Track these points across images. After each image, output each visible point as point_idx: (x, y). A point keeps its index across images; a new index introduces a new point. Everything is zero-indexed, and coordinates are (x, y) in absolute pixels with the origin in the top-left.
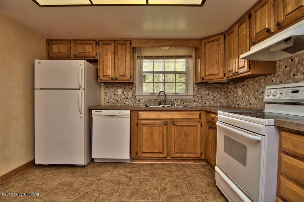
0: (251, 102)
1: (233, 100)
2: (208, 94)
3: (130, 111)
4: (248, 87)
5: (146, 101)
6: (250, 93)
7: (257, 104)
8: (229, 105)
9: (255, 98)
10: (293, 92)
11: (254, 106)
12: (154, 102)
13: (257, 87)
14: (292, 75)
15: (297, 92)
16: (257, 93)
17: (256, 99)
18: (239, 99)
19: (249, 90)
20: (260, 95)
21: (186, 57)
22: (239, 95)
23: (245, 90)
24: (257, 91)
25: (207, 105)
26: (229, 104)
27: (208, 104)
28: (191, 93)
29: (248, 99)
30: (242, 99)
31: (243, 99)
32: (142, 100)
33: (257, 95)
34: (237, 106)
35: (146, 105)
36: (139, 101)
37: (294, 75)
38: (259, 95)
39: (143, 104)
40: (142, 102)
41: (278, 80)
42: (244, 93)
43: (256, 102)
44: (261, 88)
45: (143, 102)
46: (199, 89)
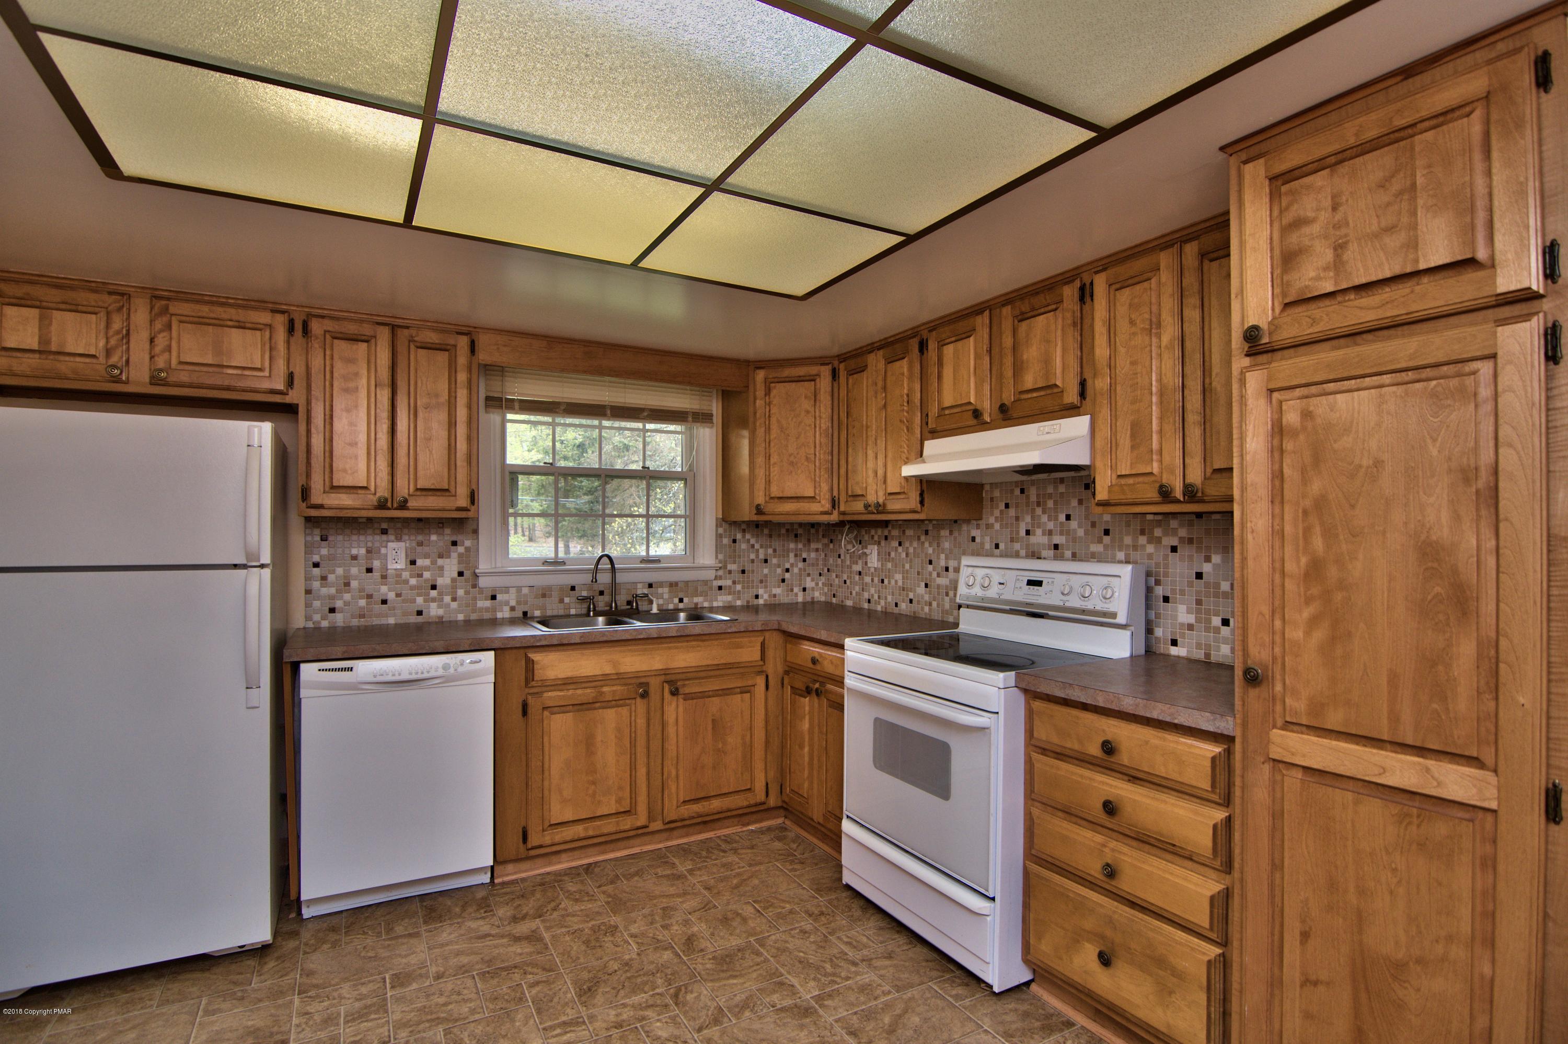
0: (911, 596)
1: (848, 582)
2: (766, 561)
3: (492, 653)
4: (900, 544)
5: (526, 595)
6: (907, 566)
7: (930, 604)
8: (834, 600)
9: (923, 584)
10: (1031, 583)
11: (922, 609)
12: (561, 601)
13: (930, 551)
14: (1023, 533)
15: (1039, 583)
16: (930, 567)
17: (926, 585)
18: (872, 580)
19: (904, 555)
20: (938, 575)
21: (690, 419)
22: (873, 570)
23: (893, 554)
24: (930, 562)
25: (761, 601)
26: (834, 596)
27: (766, 596)
28: (707, 557)
29: (900, 583)
30: (883, 581)
31: (886, 581)
32: (508, 592)
33: (930, 574)
34: (866, 606)
35: (525, 614)
36: (494, 597)
37: (1028, 532)
38: (935, 574)
39: (513, 609)
40: (507, 603)
41: (987, 539)
42: (889, 565)
43: (927, 597)
44: (943, 556)
45: (513, 603)
46: (734, 541)
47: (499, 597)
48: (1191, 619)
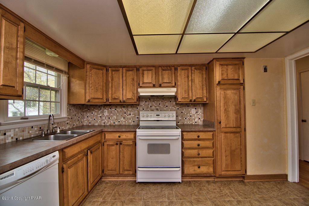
0: (119, 120)
1: (96, 119)
2: (76, 115)
3: (58, 151)
4: (115, 110)
5: (17, 132)
6: (118, 114)
7: (125, 122)
8: (90, 124)
9: (123, 118)
10: (157, 115)
11: (123, 123)
13: (125, 111)
14: (150, 107)
15: (159, 115)
16: (125, 114)
17: (124, 118)
18: (106, 118)
19: (117, 112)
20: (128, 116)
22: (106, 116)
23: (113, 112)
24: (125, 113)
25: (75, 126)
26: (90, 123)
29: (115, 118)
30: (109, 118)
31: (110, 118)
32: (10, 131)
33: (125, 115)
34: (103, 124)
35: (17, 139)
36: (5, 134)
37: (151, 107)
38: (126, 116)
39: (12, 138)
40: (10, 136)
41: (141, 108)
42: (112, 114)
43: (124, 120)
44: (129, 112)
45: (12, 135)
46: (70, 110)
47: (7, 134)
48: (181, 119)
